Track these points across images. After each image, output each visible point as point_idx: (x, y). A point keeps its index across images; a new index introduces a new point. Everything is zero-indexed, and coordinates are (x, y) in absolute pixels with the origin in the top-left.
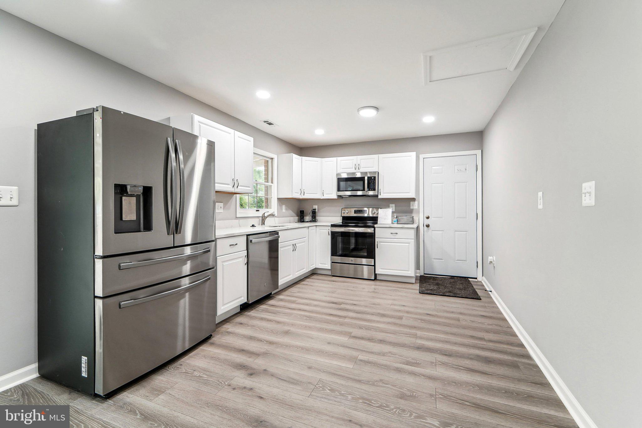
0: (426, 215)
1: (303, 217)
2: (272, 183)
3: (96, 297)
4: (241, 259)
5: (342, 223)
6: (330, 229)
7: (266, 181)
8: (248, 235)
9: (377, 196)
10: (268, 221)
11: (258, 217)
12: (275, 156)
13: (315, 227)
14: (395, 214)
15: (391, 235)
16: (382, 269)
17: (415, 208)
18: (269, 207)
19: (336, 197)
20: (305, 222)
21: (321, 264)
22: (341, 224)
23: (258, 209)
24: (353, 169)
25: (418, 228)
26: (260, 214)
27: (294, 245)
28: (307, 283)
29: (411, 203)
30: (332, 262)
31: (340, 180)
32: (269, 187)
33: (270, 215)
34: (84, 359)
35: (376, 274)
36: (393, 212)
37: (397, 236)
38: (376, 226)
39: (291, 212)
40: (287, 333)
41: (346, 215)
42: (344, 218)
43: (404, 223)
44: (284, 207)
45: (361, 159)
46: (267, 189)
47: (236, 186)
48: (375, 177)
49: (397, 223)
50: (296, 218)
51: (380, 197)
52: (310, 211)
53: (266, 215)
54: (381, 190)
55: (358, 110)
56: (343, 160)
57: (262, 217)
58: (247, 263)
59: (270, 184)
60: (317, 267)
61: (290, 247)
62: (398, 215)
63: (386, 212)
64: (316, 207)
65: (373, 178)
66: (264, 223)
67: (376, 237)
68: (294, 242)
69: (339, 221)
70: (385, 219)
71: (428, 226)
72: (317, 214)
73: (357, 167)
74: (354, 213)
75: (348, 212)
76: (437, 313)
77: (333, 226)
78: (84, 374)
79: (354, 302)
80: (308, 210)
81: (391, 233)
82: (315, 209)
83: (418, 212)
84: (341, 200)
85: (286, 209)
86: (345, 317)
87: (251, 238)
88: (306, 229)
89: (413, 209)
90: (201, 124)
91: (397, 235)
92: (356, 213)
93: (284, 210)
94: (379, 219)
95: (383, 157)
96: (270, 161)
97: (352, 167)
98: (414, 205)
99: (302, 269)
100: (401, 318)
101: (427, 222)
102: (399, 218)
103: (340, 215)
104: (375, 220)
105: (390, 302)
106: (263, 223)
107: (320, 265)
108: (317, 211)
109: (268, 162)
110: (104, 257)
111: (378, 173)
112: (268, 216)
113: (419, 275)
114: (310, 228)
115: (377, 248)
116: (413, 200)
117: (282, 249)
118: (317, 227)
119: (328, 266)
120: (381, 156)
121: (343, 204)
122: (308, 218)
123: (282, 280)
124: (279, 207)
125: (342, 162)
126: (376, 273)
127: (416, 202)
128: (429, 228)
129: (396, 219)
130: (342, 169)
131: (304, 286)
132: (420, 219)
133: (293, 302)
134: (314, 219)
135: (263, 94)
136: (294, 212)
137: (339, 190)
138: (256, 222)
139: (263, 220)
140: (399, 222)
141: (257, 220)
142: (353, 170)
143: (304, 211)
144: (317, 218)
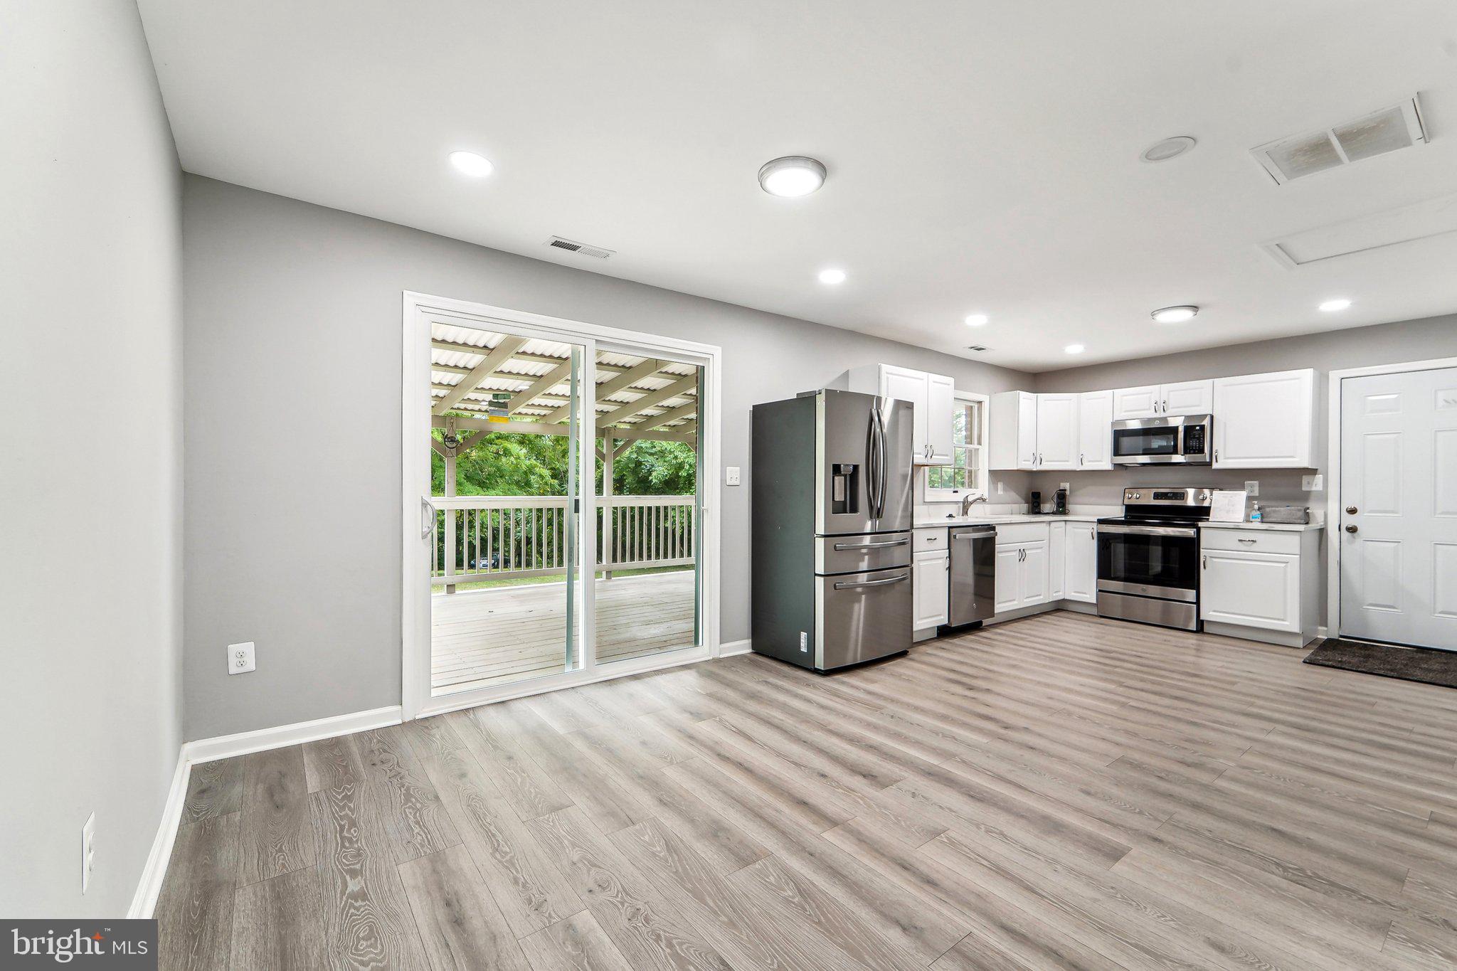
0: (1348, 504)
1: (1039, 505)
2: (980, 443)
3: (816, 575)
4: (940, 561)
5: (1125, 517)
6: (1095, 528)
7: (969, 440)
8: (950, 528)
9: (1210, 464)
10: (972, 510)
11: (957, 503)
12: (985, 398)
13: (1064, 523)
14: (1256, 502)
15: (1240, 543)
16: (1214, 611)
17: (1314, 488)
18: (973, 486)
19: (1109, 467)
20: (1042, 514)
21: (1075, 592)
22: (1123, 519)
23: (956, 489)
24: (1149, 411)
25: (1322, 532)
26: (960, 497)
27: (1022, 550)
28: (1046, 620)
29: (1305, 479)
30: (1100, 591)
31: (1119, 435)
32: (973, 451)
33: (978, 499)
34: (803, 635)
35: (1203, 621)
36: (1250, 499)
37: (1255, 547)
38: (1201, 524)
39: (1013, 495)
40: (1014, 666)
41: (1134, 502)
42: (1129, 508)
43: (1279, 520)
44: (1000, 485)
45: (1169, 392)
46: (971, 455)
47: (929, 456)
48: (1202, 427)
49: (1259, 520)
50: (1025, 507)
51: (1215, 466)
52: (1053, 492)
53: (970, 499)
54: (1219, 451)
55: (1153, 314)
56: (1126, 396)
57: (964, 503)
58: (949, 568)
59: (976, 446)
60: (1067, 597)
61: (1014, 553)
62: (1263, 503)
63: (1231, 497)
64: (1066, 485)
65: (1198, 428)
66: (967, 513)
67: (1201, 547)
68: (1022, 546)
69: (1118, 512)
70: (1228, 512)
71: (1352, 530)
72: (1070, 499)
73: (1160, 407)
74: (1154, 499)
75: (1138, 496)
76: (1321, 690)
77: (1101, 522)
78: (804, 649)
79: (1139, 654)
80: (1050, 490)
81: (1240, 541)
82: (1065, 490)
83: (1323, 497)
84: (1124, 473)
85: (1004, 490)
86: (1116, 667)
87: (954, 532)
88: (1045, 524)
89: (1309, 493)
90: (889, 375)
91: (1255, 544)
92: (1158, 499)
93: (1000, 492)
94: (1213, 510)
95: (1224, 384)
96: (976, 406)
97: (1148, 407)
98: (1317, 484)
99: (1037, 596)
100: (1234, 683)
101: (1350, 520)
102: (1268, 510)
103: (1121, 502)
104: (1202, 512)
105: (1220, 664)
106: (965, 512)
107: (1073, 594)
108: (1068, 493)
109: (973, 410)
110: (825, 536)
111: (1212, 417)
112: (975, 501)
113: (1326, 638)
114: (1052, 524)
115: (1205, 568)
116: (1313, 472)
117: (1000, 555)
118: (1068, 523)
119: (1091, 597)
120: (1219, 382)
121: (1127, 480)
122: (1048, 507)
123: (1002, 605)
124: (992, 485)
125: (1125, 397)
126: (1202, 618)
127: (1319, 478)
128: (1355, 534)
129: (1258, 512)
130: (1125, 412)
131: (1040, 624)
132: (1329, 513)
133: (1022, 639)
134: (1062, 505)
135: (976, 320)
136: (1020, 496)
137: (1117, 452)
138: (953, 509)
139: (966, 506)
140: (1265, 520)
141: (955, 506)
142: (1151, 414)
143: (1040, 493)
144: (1070, 507)
